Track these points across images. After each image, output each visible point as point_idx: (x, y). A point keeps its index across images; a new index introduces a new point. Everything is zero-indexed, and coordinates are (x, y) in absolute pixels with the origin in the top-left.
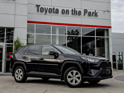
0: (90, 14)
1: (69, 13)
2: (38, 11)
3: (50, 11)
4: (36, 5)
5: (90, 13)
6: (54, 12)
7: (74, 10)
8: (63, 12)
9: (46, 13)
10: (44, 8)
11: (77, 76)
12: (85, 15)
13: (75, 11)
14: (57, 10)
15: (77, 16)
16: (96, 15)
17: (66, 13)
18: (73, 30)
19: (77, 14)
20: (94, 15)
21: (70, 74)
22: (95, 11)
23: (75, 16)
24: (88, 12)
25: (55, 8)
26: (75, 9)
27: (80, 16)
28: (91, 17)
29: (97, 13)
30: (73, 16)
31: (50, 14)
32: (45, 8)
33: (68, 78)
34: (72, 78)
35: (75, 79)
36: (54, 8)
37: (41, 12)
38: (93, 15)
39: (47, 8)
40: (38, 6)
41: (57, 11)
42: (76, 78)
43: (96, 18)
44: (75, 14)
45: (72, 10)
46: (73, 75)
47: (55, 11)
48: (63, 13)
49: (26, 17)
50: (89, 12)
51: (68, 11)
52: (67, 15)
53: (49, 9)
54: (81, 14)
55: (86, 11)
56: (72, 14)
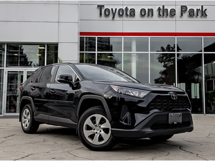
0: (192, 14)
1: (152, 15)
2: (101, 15)
3: (121, 14)
4: (98, 6)
5: (192, 11)
6: (127, 15)
7: (161, 8)
8: (143, 13)
9: (113, 18)
10: (110, 9)
11: (102, 126)
12: (182, 15)
13: (165, 11)
14: (133, 11)
15: (169, 18)
16: (204, 14)
17: (149, 15)
18: (169, 46)
19: (167, 15)
20: (200, 14)
21: (88, 121)
22: (202, 7)
23: (165, 18)
24: (188, 10)
25: (129, 8)
26: (163, 6)
27: (174, 19)
28: (194, 19)
29: (206, 10)
30: (161, 19)
31: (121, 19)
32: (112, 9)
33: (84, 130)
34: (94, 130)
35: (98, 132)
36: (127, 9)
37: (107, 16)
38: (197, 15)
39: (116, 9)
40: (100, 7)
41: (132, 13)
42: (100, 131)
43: (203, 19)
44: (163, 15)
45: (159, 9)
46: (94, 123)
47: (128, 13)
48: (142, 16)
49: (76, 25)
50: (190, 10)
51: (151, 11)
52: (150, 18)
53: (119, 9)
54: (175, 14)
55: (184, 9)
56: (159, 15)
